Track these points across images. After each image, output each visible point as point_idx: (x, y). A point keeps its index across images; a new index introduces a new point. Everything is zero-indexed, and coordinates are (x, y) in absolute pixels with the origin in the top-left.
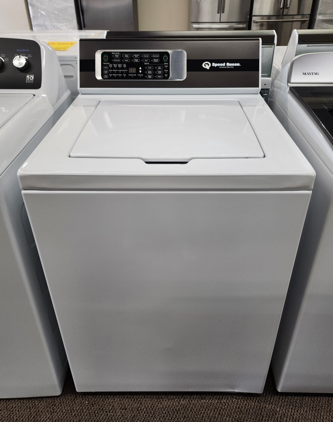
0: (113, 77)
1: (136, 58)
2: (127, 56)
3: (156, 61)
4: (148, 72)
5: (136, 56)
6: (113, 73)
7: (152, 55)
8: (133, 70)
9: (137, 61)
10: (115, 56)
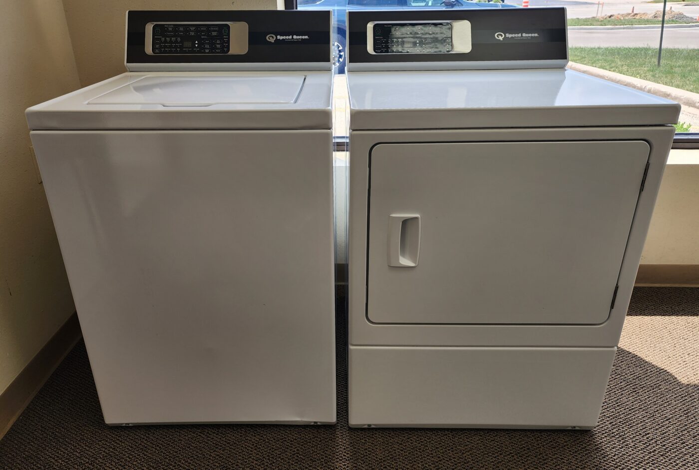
0: (165, 52)
1: (192, 31)
2: (181, 29)
3: (214, 34)
4: (205, 46)
5: (193, 29)
6: (165, 47)
7: (210, 28)
8: (188, 44)
9: (192, 34)
10: (168, 29)
